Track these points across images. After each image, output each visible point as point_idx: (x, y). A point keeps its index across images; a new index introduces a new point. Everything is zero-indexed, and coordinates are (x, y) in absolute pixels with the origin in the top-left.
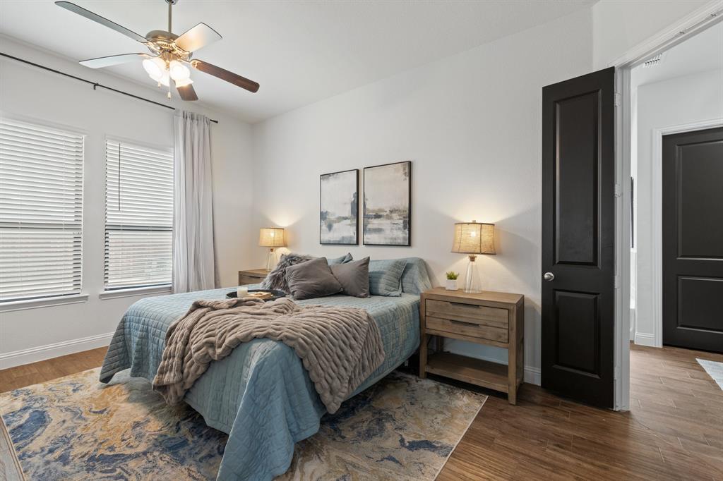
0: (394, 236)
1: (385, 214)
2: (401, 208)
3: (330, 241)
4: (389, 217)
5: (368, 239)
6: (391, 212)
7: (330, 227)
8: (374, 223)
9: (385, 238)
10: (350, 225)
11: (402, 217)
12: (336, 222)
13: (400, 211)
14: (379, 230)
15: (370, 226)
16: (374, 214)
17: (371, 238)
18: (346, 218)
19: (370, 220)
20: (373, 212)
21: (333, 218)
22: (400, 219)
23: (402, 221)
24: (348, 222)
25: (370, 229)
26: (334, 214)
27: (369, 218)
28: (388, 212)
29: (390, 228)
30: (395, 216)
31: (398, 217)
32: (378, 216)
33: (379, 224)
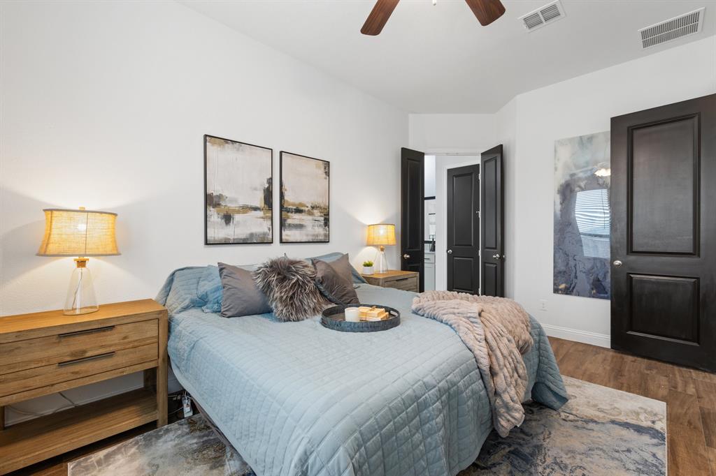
0: (316, 233)
1: (306, 209)
2: (322, 205)
3: (226, 239)
4: (310, 213)
5: (287, 235)
6: (313, 208)
7: (228, 218)
8: (294, 218)
9: (307, 235)
10: (262, 218)
11: (322, 215)
12: (238, 212)
13: (321, 208)
14: (300, 226)
15: (289, 221)
16: (295, 207)
17: (289, 234)
18: (256, 209)
19: (289, 214)
20: (293, 205)
21: (232, 206)
22: (321, 216)
23: (323, 218)
24: (260, 214)
25: (290, 225)
26: (235, 201)
27: (288, 212)
28: (310, 208)
29: (311, 224)
30: (316, 212)
31: (319, 214)
32: (298, 211)
33: (300, 219)
